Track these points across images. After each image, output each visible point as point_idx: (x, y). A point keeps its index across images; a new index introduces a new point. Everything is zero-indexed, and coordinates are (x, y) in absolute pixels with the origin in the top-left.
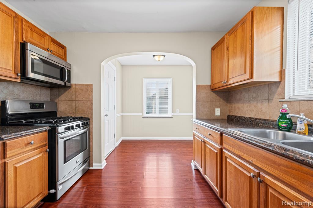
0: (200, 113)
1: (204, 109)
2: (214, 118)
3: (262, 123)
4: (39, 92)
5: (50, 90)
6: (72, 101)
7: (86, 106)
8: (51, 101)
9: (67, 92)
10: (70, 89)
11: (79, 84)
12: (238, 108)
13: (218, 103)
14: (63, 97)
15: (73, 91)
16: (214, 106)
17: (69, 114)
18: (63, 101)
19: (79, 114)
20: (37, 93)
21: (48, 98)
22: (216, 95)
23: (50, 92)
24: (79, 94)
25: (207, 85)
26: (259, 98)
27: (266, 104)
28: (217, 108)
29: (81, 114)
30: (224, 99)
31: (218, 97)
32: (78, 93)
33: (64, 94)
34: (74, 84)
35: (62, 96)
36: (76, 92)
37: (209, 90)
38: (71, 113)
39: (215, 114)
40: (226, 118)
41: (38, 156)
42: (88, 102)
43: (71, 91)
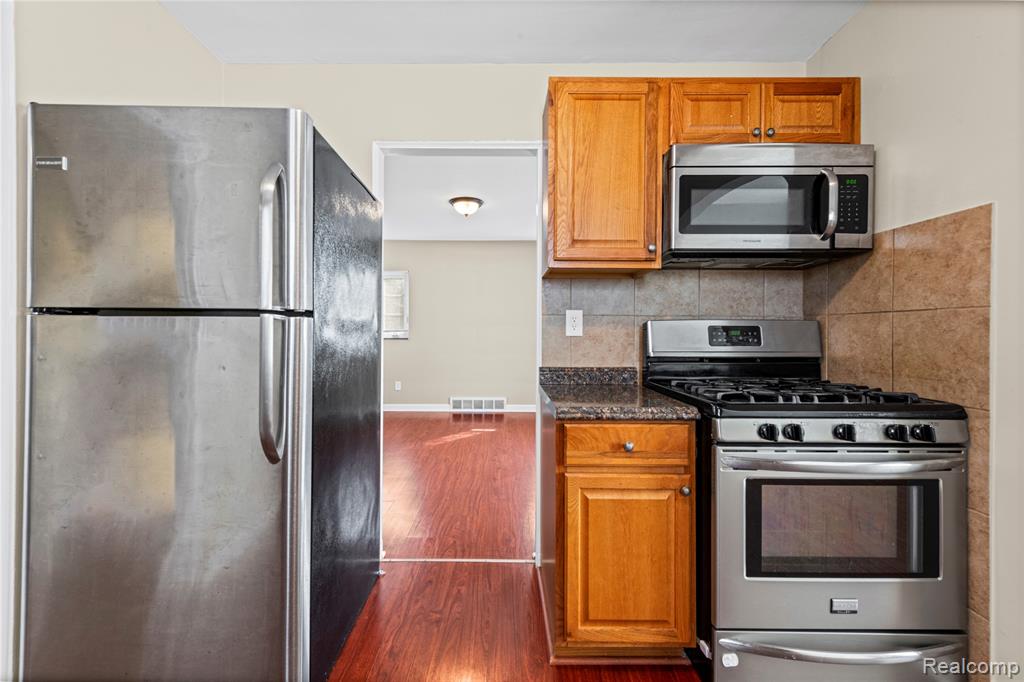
4: (759, 290)
5: (804, 277)
6: (878, 312)
7: (947, 337)
8: (805, 320)
9: (858, 275)
10: (869, 262)
11: (909, 226)
14: (842, 301)
15: (882, 267)
17: (864, 372)
18: (844, 315)
19: (908, 376)
20: (749, 295)
21: (795, 309)
23: (804, 284)
24: (909, 279)
29: (919, 377)
32: (905, 275)
33: (846, 287)
34: (886, 232)
35: (841, 293)
36: (894, 268)
38: (872, 372)
41: (654, 496)
42: (956, 315)
43: (874, 269)
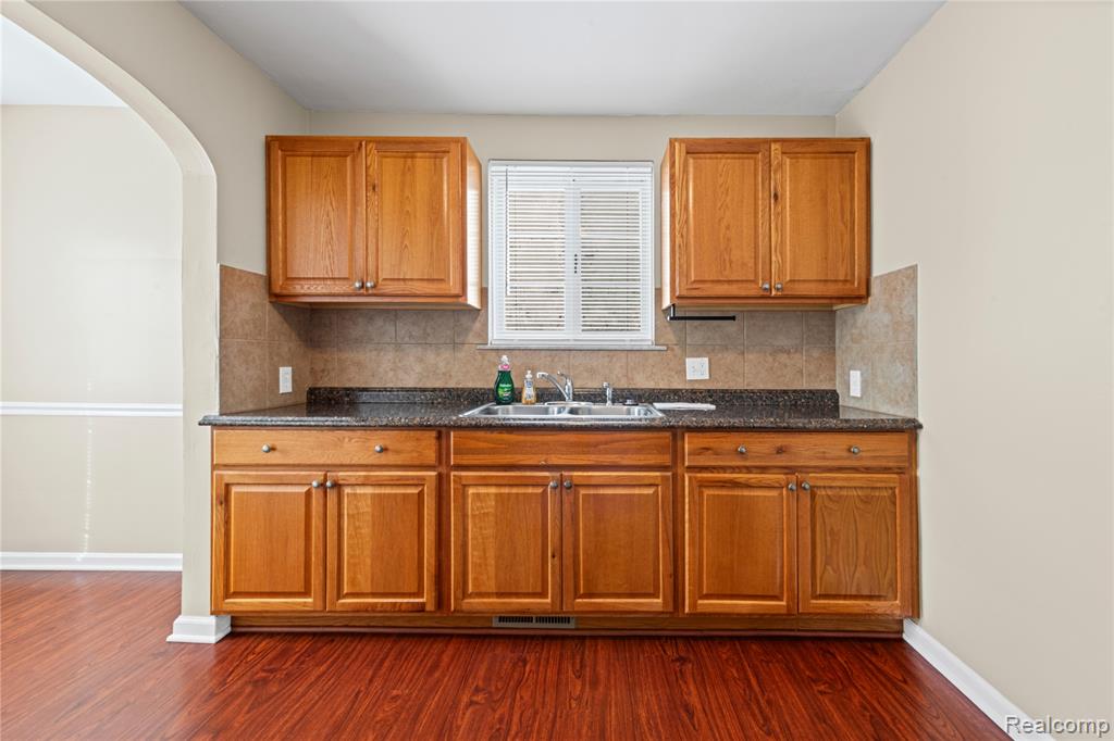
0: (234, 388)
1: (247, 369)
2: (276, 404)
3: (441, 397)
12: (359, 364)
13: (287, 349)
16: (276, 359)
22: (281, 319)
25: (255, 274)
26: (429, 340)
27: (446, 354)
28: (283, 366)
30: (299, 335)
31: (286, 325)
37: (259, 296)
39: (279, 389)
40: (304, 399)
